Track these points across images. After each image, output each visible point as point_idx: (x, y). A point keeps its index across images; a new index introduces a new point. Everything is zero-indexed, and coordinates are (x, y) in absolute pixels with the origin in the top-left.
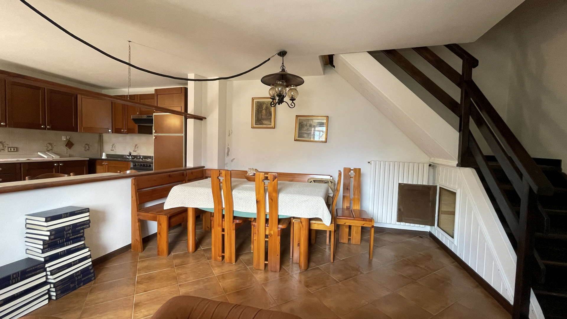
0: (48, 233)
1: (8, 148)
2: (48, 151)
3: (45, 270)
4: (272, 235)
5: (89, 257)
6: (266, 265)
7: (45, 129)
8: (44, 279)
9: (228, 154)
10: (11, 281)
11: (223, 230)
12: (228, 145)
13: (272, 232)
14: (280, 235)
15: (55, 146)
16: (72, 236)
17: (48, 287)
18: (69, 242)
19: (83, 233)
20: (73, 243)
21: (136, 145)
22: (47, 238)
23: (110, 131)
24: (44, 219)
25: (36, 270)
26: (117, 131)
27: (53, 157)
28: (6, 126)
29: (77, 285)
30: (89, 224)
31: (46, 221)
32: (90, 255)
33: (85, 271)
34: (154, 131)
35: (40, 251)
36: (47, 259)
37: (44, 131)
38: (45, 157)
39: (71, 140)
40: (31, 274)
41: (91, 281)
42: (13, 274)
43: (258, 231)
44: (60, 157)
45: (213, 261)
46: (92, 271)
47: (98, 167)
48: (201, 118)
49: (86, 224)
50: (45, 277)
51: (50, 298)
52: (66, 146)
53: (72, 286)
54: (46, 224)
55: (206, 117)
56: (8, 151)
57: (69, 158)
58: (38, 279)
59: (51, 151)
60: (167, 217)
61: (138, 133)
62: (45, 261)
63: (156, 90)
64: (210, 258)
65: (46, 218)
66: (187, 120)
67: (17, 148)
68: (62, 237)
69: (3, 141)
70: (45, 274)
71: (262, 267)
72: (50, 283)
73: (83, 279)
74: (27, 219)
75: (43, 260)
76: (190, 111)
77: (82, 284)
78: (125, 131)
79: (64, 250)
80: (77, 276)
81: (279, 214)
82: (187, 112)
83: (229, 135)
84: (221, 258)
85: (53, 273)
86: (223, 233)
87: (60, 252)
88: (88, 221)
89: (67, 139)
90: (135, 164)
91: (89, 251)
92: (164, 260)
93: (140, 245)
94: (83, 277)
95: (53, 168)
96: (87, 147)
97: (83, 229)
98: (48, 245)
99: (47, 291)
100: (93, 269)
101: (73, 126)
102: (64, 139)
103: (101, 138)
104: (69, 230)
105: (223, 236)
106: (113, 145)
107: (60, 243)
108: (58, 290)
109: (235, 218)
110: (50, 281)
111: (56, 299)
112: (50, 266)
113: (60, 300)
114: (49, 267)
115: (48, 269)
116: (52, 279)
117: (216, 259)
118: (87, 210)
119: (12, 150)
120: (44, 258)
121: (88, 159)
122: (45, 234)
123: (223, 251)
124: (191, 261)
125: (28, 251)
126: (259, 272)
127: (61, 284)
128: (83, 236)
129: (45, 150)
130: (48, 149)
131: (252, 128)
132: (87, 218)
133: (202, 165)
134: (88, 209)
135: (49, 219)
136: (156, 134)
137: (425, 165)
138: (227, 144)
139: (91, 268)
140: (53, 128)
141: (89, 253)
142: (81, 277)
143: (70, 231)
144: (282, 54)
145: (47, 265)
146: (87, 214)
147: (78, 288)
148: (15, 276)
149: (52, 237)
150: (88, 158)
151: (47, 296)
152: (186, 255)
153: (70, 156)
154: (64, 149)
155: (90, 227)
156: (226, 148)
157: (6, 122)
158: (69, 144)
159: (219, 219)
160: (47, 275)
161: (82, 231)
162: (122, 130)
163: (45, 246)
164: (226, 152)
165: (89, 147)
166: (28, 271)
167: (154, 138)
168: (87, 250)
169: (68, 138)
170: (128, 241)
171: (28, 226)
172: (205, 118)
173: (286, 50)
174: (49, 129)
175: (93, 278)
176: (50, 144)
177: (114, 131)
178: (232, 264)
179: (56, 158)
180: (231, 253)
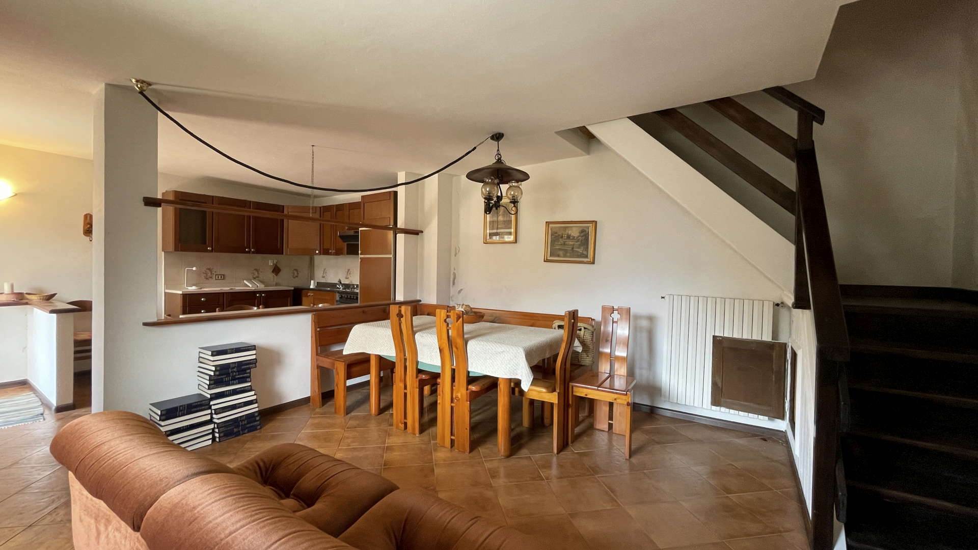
0: (213, 369)
1: (216, 275)
2: (254, 278)
3: (210, 408)
4: (459, 399)
5: (255, 401)
6: (452, 441)
7: (249, 252)
8: (208, 417)
9: (454, 284)
10: (178, 413)
11: (405, 388)
12: (455, 269)
13: (459, 395)
14: (468, 400)
15: (261, 272)
16: (238, 375)
17: (212, 426)
18: (235, 382)
19: (250, 373)
20: (239, 383)
21: (349, 270)
22: (212, 373)
23: (317, 252)
24: (210, 353)
25: (201, 405)
26: (325, 252)
27: (258, 287)
28: (212, 251)
29: (242, 431)
30: (255, 364)
31: (212, 355)
32: (256, 399)
33: (250, 417)
34: (360, 252)
35: (207, 387)
36: (213, 396)
37: (248, 255)
38: (250, 286)
39: (278, 265)
40: (196, 409)
41: (256, 429)
42: (180, 406)
43: (443, 391)
44: (265, 286)
45: (394, 427)
46: (258, 418)
47: (304, 299)
48: (416, 233)
49: (253, 363)
50: (210, 415)
51: (214, 439)
52: (273, 272)
53: (235, 430)
54: (212, 358)
55: (422, 230)
56: (216, 279)
57: (276, 287)
58: (202, 416)
59: (257, 278)
60: (345, 364)
61: (347, 254)
62: (210, 398)
63: (363, 197)
64: (391, 425)
65: (212, 352)
66: (397, 235)
67: (224, 275)
68: (228, 374)
69: (212, 268)
70: (210, 412)
71: (448, 443)
72: (215, 423)
73: (248, 426)
74: (200, 352)
75: (209, 396)
76: (401, 224)
77: (246, 431)
78: (333, 251)
79: (230, 390)
80: (241, 421)
81: (469, 370)
82: (397, 226)
83: (455, 256)
84: (403, 425)
85: (218, 412)
86: (405, 391)
87: (226, 391)
88: (255, 360)
89: (274, 264)
90: (342, 296)
91: (255, 395)
92: (340, 419)
93: (318, 399)
94: (248, 423)
95: (255, 299)
96: (296, 274)
97: (250, 368)
98: (215, 381)
99: (211, 431)
100: (260, 416)
101: (279, 247)
102: (271, 263)
103: (312, 261)
104: (233, 368)
105: (405, 394)
106: (325, 269)
107: (225, 381)
108: (221, 432)
109: (420, 371)
110: (215, 421)
111: (220, 441)
112: (217, 404)
113: (222, 443)
114: (214, 405)
115: (213, 407)
116: (217, 418)
117: (397, 427)
118: (253, 348)
119: (220, 278)
120: (211, 395)
121: (293, 289)
122: (211, 369)
123: (405, 417)
124: (373, 425)
125: (200, 387)
126: (444, 449)
127: (225, 426)
128: (249, 377)
129: (251, 277)
130: (255, 276)
131: (485, 243)
132: (254, 357)
133: (418, 298)
134: (255, 346)
135: (215, 353)
136: (362, 256)
137: (766, 303)
138: (452, 269)
139: (256, 414)
140: (258, 252)
141: (255, 397)
142: (246, 422)
143: (235, 370)
144: (497, 137)
145: (212, 403)
146: (254, 352)
147: (242, 434)
148: (181, 408)
149: (217, 373)
150: (293, 287)
151: (211, 436)
152: (367, 418)
153: (277, 285)
154: (270, 276)
155: (256, 367)
156: (452, 273)
157: (212, 248)
158: (276, 270)
159: (401, 371)
160: (211, 414)
161: (248, 371)
162: (330, 251)
163: (212, 382)
164: (452, 280)
165: (298, 273)
166: (194, 406)
167: (360, 260)
168: (253, 393)
169: (275, 262)
170: (306, 393)
171: (201, 360)
172: (422, 232)
173: (501, 131)
174: (253, 253)
175: (259, 427)
176: (256, 270)
177: (322, 252)
178: (414, 436)
179: (261, 287)
180: (414, 422)
